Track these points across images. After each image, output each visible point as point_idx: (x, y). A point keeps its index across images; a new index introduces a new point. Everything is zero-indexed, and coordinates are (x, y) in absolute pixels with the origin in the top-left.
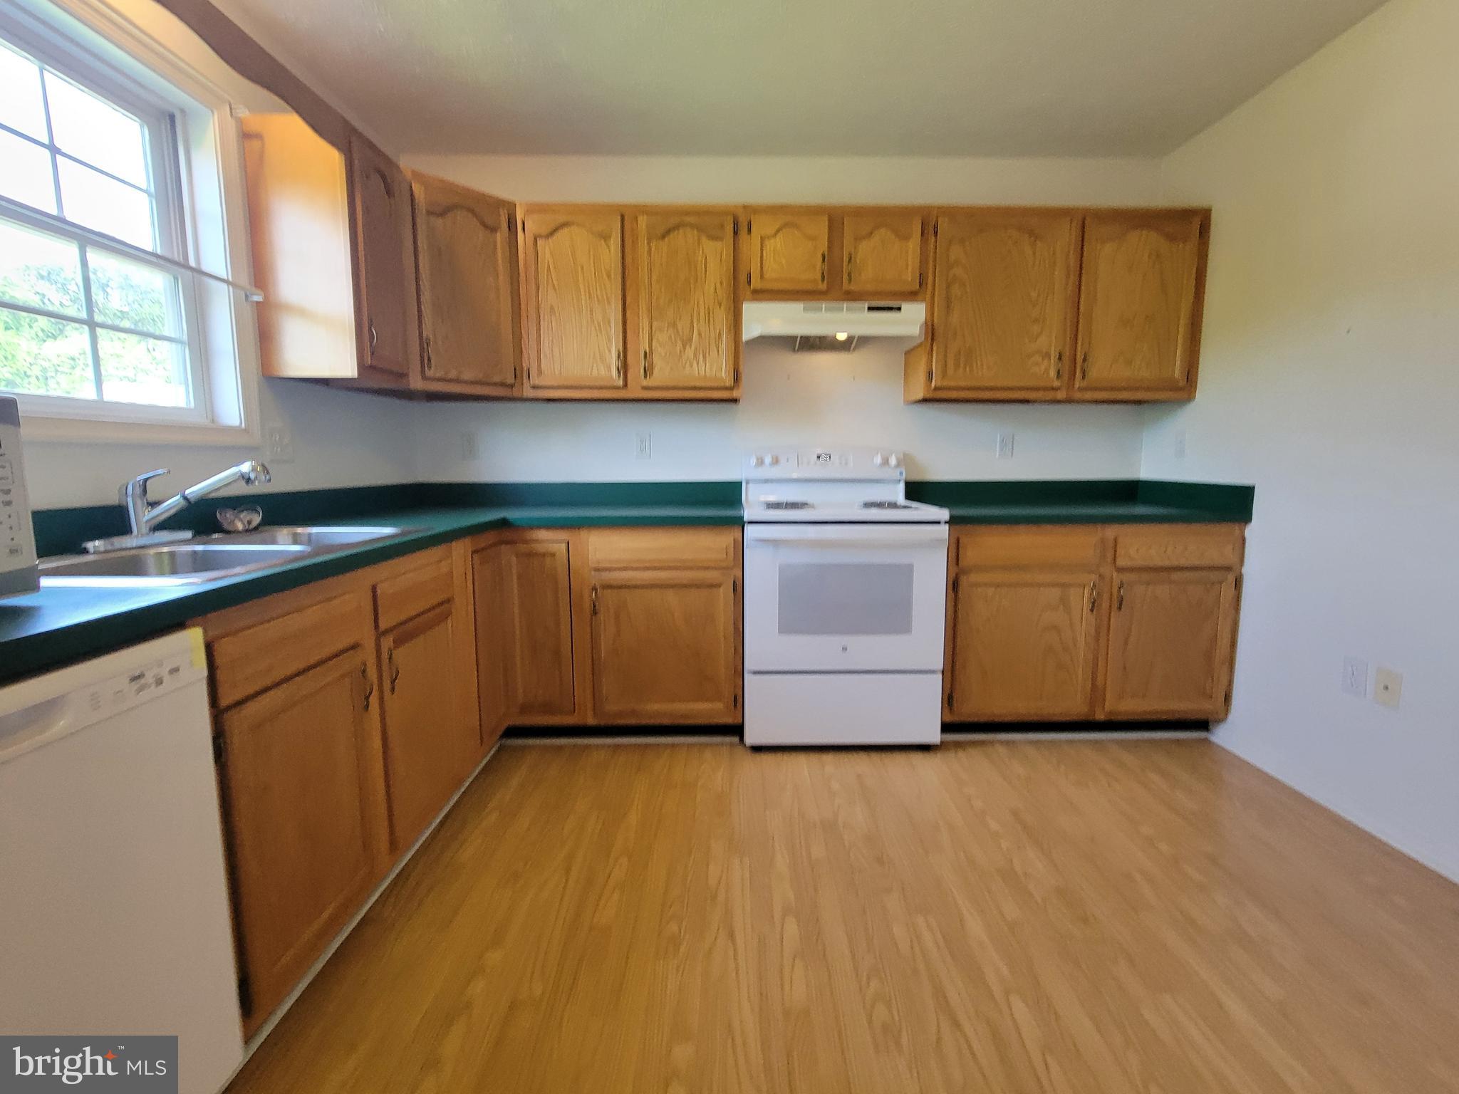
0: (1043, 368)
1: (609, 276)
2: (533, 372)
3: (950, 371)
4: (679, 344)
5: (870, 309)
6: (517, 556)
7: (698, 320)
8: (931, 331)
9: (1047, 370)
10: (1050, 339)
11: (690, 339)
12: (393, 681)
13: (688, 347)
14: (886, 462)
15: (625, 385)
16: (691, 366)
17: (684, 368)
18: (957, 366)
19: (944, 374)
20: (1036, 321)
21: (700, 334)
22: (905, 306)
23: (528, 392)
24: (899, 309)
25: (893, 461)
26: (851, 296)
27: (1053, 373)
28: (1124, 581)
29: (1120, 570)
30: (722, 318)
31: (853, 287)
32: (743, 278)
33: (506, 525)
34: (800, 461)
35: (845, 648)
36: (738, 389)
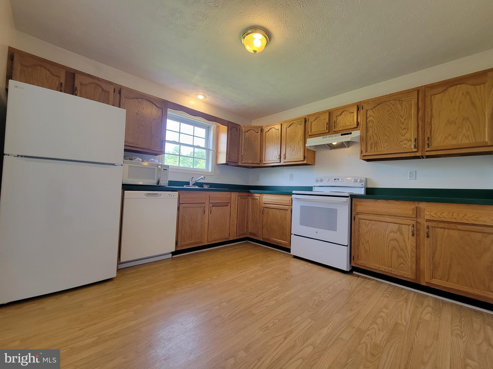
0: (408, 146)
1: (278, 138)
2: (264, 160)
3: (369, 150)
4: (292, 151)
5: (342, 135)
7: (296, 145)
8: (361, 138)
9: (410, 146)
10: (411, 134)
11: (294, 150)
12: (211, 212)
14: (356, 181)
15: (280, 162)
16: (294, 156)
17: (292, 156)
18: (371, 148)
19: (366, 151)
20: (405, 129)
21: (296, 148)
22: (352, 132)
23: (263, 165)
24: (351, 133)
25: (359, 181)
26: (336, 132)
27: (413, 146)
28: (429, 225)
29: (428, 220)
30: (301, 143)
31: (336, 130)
32: (307, 133)
33: (250, 192)
34: (329, 180)
35: (317, 232)
36: (305, 161)
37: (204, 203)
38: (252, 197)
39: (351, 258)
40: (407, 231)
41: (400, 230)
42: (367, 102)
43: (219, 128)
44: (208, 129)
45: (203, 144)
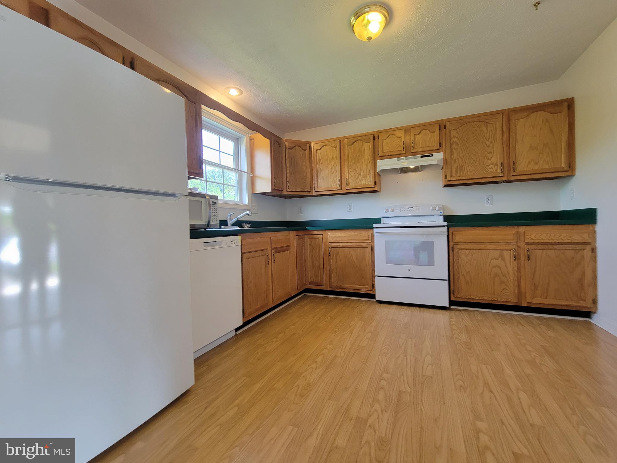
0: (494, 170)
1: (336, 158)
2: (316, 188)
3: (454, 175)
4: (357, 175)
5: (422, 157)
6: (309, 238)
7: (363, 168)
8: (445, 161)
9: (496, 170)
10: (496, 158)
11: (360, 174)
12: (274, 261)
13: (360, 176)
14: (434, 209)
15: (341, 189)
16: (361, 181)
17: (359, 182)
18: (457, 172)
19: (451, 176)
20: (490, 152)
21: (363, 171)
22: (434, 154)
23: (315, 194)
24: (432, 156)
25: (437, 208)
26: (414, 154)
27: (499, 171)
28: (530, 248)
29: (528, 244)
30: (370, 166)
31: (414, 151)
32: (377, 153)
33: (306, 229)
34: (401, 210)
35: (409, 270)
36: (376, 187)
37: (266, 250)
38: (310, 236)
39: (451, 292)
40: (509, 256)
41: (502, 257)
42: (450, 121)
43: (253, 141)
44: (237, 141)
45: (231, 164)
